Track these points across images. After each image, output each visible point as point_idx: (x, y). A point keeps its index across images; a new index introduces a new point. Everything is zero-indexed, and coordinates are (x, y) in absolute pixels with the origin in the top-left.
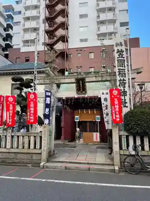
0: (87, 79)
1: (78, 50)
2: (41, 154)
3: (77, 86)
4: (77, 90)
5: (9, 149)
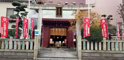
0: (63, 8)
2: (33, 52)
3: (56, 12)
4: (56, 14)
5: (11, 49)
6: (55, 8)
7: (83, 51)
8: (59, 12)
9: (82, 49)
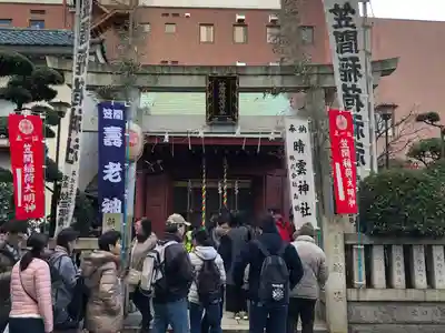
0: (241, 79)
1: (167, 15)
3: (209, 100)
6: (201, 82)
7: (353, 295)
8: (223, 102)
9: (350, 283)
